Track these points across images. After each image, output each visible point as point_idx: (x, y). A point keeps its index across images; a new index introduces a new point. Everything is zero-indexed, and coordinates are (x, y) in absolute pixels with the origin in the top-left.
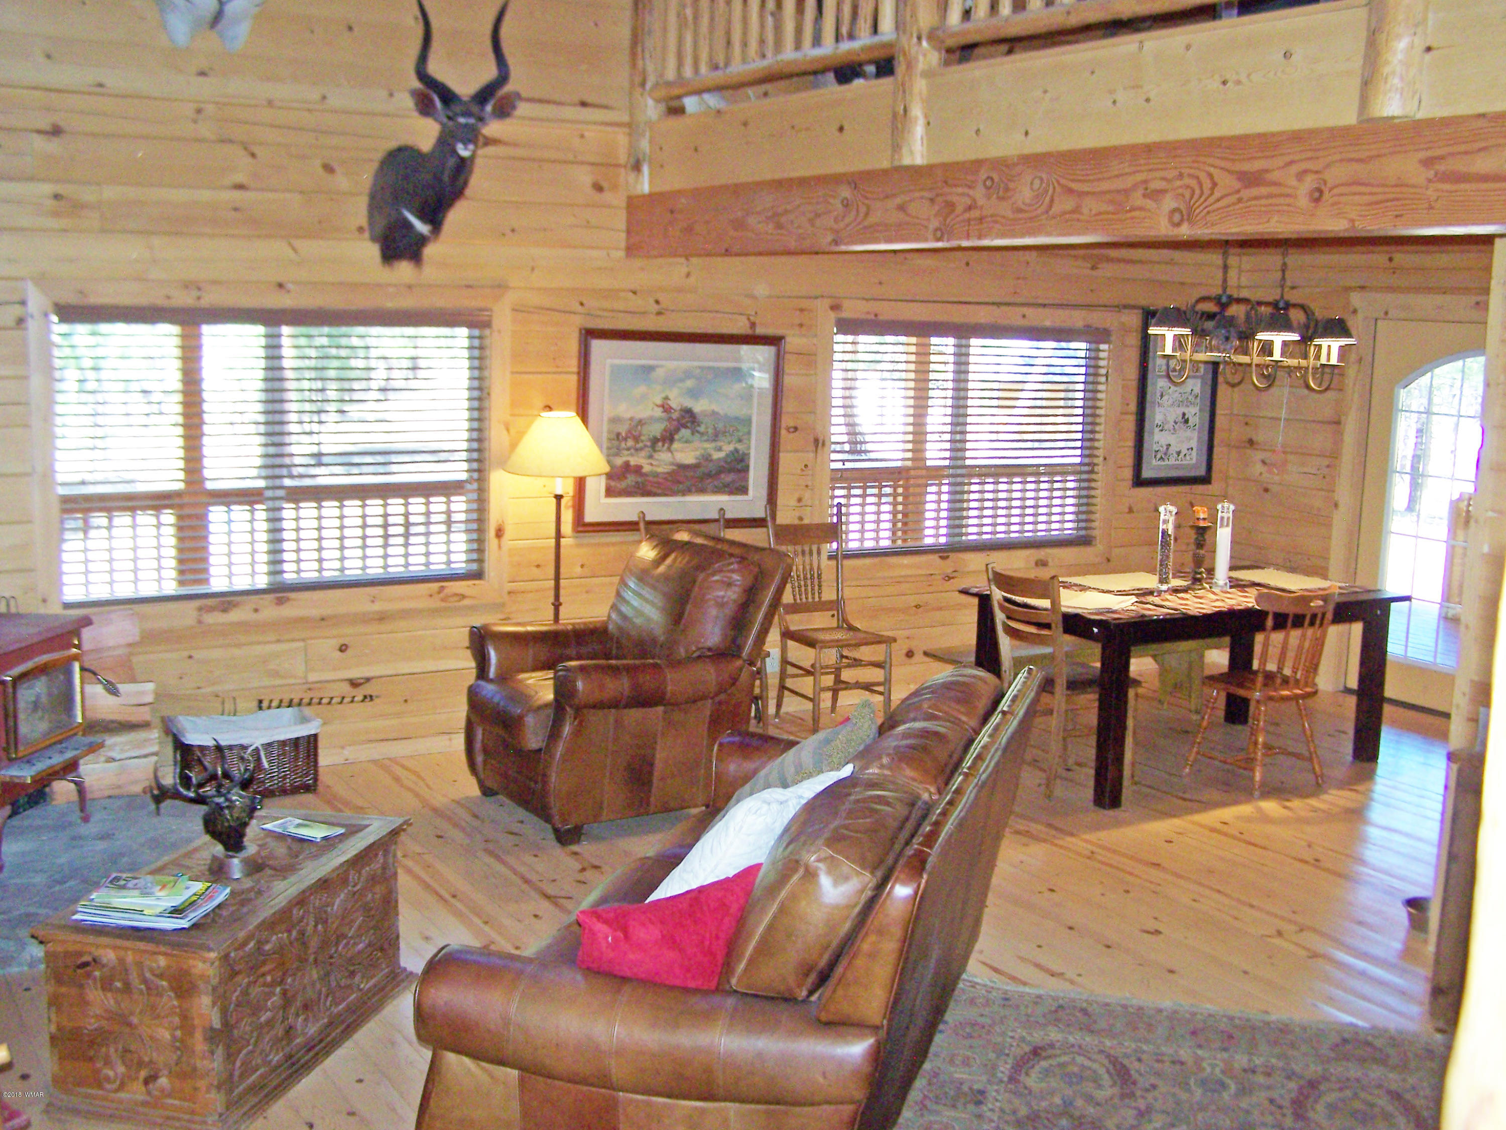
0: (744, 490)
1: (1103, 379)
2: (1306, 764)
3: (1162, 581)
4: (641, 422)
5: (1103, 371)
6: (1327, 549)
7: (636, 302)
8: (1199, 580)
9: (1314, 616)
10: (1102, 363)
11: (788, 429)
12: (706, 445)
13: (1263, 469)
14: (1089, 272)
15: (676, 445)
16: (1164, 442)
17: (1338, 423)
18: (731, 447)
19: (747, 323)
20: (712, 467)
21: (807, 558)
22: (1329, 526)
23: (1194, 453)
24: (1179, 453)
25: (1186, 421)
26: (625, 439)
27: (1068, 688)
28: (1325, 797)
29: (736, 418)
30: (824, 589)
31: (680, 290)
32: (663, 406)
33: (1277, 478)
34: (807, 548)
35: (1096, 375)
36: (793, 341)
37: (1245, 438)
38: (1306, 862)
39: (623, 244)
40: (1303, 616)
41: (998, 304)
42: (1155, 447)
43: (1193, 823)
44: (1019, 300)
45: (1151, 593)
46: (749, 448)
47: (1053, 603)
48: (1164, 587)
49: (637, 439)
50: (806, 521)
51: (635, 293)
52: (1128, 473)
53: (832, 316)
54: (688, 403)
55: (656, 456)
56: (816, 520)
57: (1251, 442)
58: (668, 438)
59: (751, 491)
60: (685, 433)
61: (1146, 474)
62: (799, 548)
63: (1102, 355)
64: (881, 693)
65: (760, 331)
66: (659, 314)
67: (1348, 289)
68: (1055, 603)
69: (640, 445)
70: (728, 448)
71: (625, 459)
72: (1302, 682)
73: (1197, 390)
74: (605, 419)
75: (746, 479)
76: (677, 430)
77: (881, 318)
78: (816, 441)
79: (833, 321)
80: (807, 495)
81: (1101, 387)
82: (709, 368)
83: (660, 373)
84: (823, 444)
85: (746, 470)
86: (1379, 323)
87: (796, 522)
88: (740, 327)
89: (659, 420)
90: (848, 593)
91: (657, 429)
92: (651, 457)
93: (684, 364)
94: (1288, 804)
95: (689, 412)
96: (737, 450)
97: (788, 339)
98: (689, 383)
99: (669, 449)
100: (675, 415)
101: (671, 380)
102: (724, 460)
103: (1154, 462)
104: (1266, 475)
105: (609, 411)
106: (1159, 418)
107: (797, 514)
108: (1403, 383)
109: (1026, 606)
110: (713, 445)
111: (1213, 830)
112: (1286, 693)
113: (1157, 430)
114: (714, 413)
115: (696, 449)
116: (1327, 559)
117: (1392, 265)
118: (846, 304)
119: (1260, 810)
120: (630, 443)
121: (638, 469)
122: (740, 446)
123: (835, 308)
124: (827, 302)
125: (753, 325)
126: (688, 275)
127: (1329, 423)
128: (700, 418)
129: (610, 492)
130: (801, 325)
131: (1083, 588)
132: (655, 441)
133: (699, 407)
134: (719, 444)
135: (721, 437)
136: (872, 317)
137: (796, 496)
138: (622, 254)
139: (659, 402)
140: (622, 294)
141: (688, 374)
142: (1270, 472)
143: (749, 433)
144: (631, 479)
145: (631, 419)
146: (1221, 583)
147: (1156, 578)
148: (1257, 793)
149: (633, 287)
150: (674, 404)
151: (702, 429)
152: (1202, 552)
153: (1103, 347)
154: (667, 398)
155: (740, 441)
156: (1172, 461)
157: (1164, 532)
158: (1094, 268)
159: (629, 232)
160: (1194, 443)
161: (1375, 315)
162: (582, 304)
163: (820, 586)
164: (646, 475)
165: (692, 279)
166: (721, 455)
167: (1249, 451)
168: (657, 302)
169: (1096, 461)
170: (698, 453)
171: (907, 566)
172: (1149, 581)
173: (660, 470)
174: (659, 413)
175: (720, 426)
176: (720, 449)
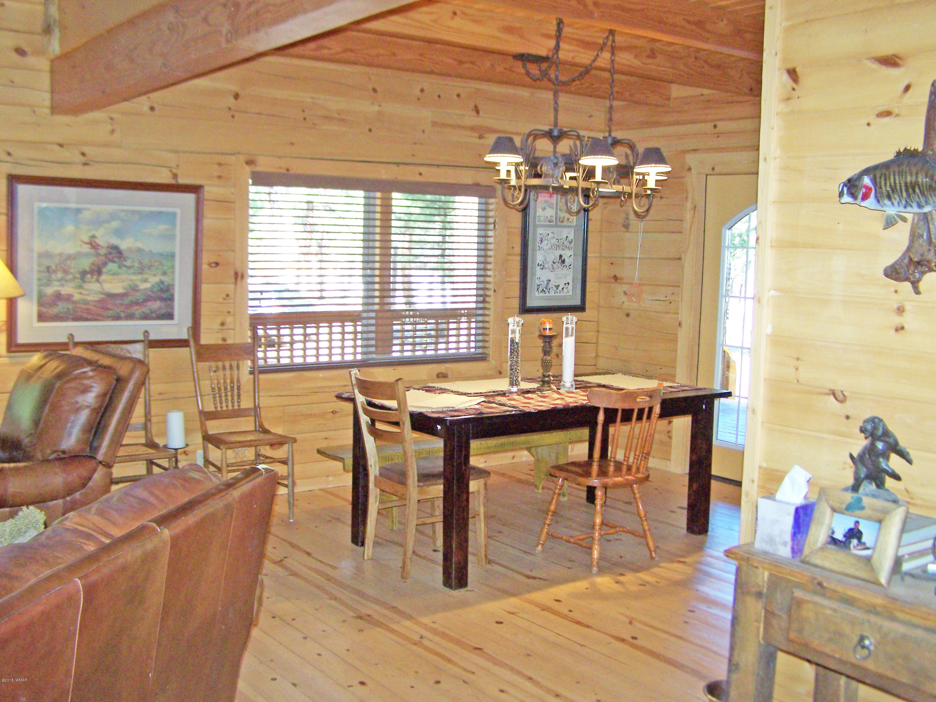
0: (170, 316)
1: (492, 227)
2: (642, 540)
3: (512, 384)
4: (70, 257)
5: (491, 220)
6: (674, 360)
7: (65, 154)
8: (548, 383)
9: (641, 411)
10: (491, 214)
11: (210, 265)
12: (134, 277)
13: (624, 298)
14: (477, 141)
15: (103, 277)
16: (544, 278)
17: (680, 259)
18: (156, 279)
19: (170, 175)
20: (139, 296)
21: (228, 372)
22: (675, 341)
23: (570, 287)
24: (557, 287)
25: (563, 262)
26: (55, 272)
27: (419, 481)
28: (656, 570)
29: (161, 255)
30: (242, 398)
31: (107, 145)
32: (90, 243)
33: (635, 305)
34: (227, 364)
35: (487, 224)
36: (210, 191)
37: (612, 274)
38: (623, 640)
39: (48, 103)
40: (632, 411)
41: (397, 164)
42: (538, 282)
43: (530, 602)
44: (416, 161)
45: (503, 394)
46: (173, 279)
47: (399, 404)
48: (515, 389)
49: (66, 272)
50: (229, 342)
51: (61, 145)
52: (516, 303)
53: (247, 169)
54: (115, 241)
55: (86, 286)
56: (238, 341)
57: (615, 278)
58: (97, 271)
59: (176, 316)
60: (112, 266)
61: (531, 302)
62: (220, 364)
63: (491, 207)
64: (286, 486)
65: (182, 181)
66: (85, 164)
67: (684, 152)
68: (402, 403)
69: (70, 277)
70: (154, 280)
71: (56, 288)
72: (634, 469)
73: (571, 237)
74: (35, 255)
75: (172, 307)
76: (105, 264)
77: (292, 172)
78: (236, 274)
79: (249, 175)
80: (229, 319)
81: (491, 233)
82: (133, 212)
83: (86, 215)
84: (243, 277)
85: (171, 299)
86: (708, 177)
87: (221, 342)
88: (165, 178)
89: (87, 255)
90: (264, 402)
91: (86, 264)
92: (80, 287)
93: (110, 208)
94: (621, 578)
95: (116, 248)
96: (162, 282)
97: (206, 189)
98: (115, 224)
99: (97, 280)
100: (102, 252)
101: (97, 222)
102: (151, 290)
103: (537, 294)
104: (627, 303)
105: (38, 246)
106: (539, 258)
107: (220, 336)
108: (728, 225)
109: (382, 407)
110: (140, 277)
111: (544, 608)
112: (619, 479)
113: (538, 268)
114: (139, 250)
115: (123, 281)
116: (674, 368)
117: (717, 130)
118: (261, 160)
119: (593, 585)
120: (60, 275)
121: (68, 298)
122: (166, 279)
123: (250, 162)
124: (242, 158)
125: (175, 176)
126: (113, 132)
127: (672, 259)
128: (125, 254)
129: (41, 317)
130: (220, 177)
131: (443, 391)
132: (84, 274)
133: (124, 245)
134: (146, 276)
135: (146, 270)
136: (284, 171)
137: (219, 321)
138: (48, 111)
139: (87, 240)
140: (49, 147)
141: (113, 216)
142: (630, 301)
143: (173, 267)
144: (61, 307)
145: (61, 254)
146: (568, 385)
147: (506, 381)
148: (595, 569)
149: (61, 141)
150: (102, 241)
151: (128, 263)
152: (548, 358)
153: (491, 201)
154: (94, 237)
155: (165, 273)
156: (552, 294)
157: (512, 341)
158: (481, 137)
159: (52, 92)
160: (569, 279)
161: (707, 172)
162: (9, 154)
163: (239, 396)
164: (75, 302)
165: (116, 136)
166: (147, 285)
167: (613, 285)
168: (83, 154)
169: (488, 293)
170: (125, 284)
171: (324, 379)
172: (502, 384)
173: (90, 298)
174: (86, 249)
175: (146, 261)
176: (146, 281)
